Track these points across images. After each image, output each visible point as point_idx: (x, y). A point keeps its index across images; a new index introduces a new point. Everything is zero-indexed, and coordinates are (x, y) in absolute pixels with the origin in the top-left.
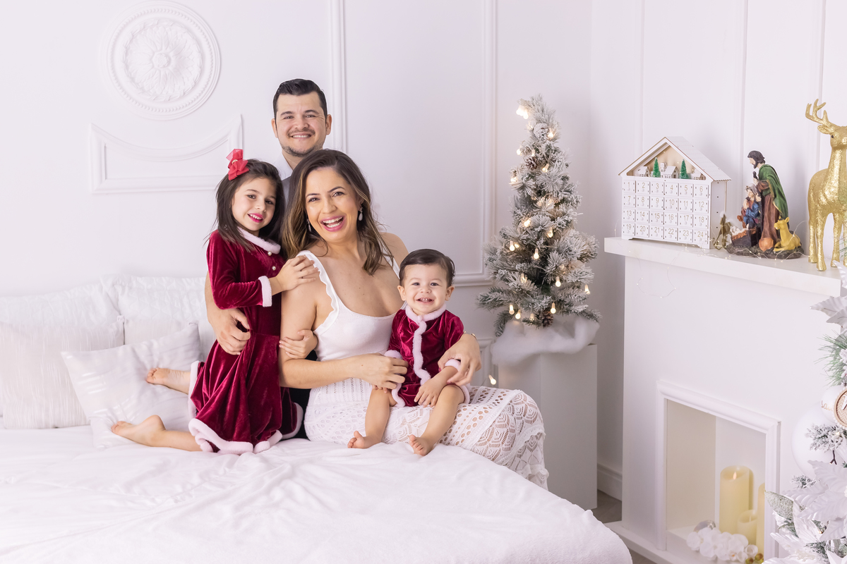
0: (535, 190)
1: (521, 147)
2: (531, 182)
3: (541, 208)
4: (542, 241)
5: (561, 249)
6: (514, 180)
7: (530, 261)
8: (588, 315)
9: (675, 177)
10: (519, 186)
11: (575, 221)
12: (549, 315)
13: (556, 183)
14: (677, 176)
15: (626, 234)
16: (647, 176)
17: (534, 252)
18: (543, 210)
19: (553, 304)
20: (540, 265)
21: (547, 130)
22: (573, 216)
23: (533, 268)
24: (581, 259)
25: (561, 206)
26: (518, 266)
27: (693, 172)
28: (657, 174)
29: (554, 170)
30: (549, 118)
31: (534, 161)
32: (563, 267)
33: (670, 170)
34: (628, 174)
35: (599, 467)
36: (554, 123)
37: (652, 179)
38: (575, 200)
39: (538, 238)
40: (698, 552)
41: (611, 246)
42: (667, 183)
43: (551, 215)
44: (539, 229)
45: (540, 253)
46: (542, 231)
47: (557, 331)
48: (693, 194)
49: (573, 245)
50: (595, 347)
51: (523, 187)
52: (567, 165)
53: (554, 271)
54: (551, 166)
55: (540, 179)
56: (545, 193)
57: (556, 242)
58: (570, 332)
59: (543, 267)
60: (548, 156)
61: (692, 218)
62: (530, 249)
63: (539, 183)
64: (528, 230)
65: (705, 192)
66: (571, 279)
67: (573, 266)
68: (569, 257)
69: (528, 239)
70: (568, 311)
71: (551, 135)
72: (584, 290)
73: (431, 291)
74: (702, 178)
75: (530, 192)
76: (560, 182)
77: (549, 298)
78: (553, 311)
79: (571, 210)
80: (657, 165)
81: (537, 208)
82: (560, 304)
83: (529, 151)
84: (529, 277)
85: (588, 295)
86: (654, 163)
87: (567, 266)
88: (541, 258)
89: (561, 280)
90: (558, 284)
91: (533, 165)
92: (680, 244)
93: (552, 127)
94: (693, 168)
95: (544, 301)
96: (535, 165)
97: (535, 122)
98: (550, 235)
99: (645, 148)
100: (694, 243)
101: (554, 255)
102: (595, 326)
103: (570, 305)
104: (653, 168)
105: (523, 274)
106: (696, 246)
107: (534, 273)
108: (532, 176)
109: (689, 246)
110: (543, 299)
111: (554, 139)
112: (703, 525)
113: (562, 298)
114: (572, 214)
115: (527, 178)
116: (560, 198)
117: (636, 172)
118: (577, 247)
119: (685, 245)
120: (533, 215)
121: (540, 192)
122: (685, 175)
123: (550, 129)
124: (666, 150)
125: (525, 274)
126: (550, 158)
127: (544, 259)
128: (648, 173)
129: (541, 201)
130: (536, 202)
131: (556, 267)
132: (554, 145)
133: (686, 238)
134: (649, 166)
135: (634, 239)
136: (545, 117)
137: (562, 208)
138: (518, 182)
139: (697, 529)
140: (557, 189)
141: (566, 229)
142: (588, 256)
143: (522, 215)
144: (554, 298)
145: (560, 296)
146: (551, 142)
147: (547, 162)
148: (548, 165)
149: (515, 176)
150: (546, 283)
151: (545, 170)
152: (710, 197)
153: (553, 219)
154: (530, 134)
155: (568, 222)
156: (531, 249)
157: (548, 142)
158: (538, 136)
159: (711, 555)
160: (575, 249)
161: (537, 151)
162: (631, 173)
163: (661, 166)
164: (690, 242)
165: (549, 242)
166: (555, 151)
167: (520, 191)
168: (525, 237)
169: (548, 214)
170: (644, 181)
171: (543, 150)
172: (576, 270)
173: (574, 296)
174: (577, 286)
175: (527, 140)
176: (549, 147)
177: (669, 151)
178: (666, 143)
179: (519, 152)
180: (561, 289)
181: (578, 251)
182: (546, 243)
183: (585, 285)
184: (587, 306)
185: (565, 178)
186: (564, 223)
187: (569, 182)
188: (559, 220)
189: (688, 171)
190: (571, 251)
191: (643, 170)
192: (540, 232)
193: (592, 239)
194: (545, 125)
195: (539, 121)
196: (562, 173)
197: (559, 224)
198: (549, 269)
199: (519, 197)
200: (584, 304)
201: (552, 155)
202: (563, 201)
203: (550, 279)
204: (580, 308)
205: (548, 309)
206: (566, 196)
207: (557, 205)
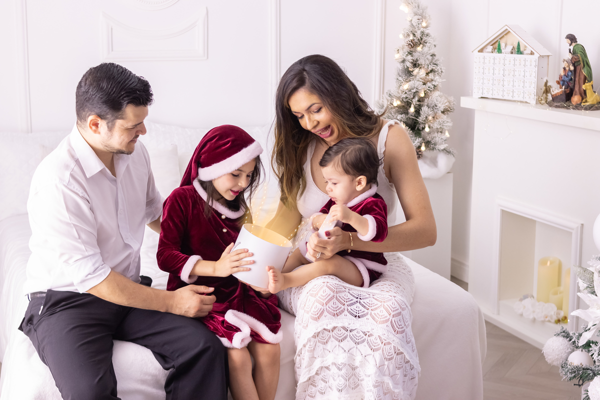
0: (412, 63)
1: (403, 32)
2: (409, 58)
3: (416, 76)
4: (417, 99)
5: (429, 105)
6: (397, 56)
7: (407, 113)
8: (446, 151)
9: (512, 53)
10: (401, 60)
11: (440, 86)
12: (420, 151)
13: (427, 59)
14: (514, 53)
15: (477, 94)
16: (492, 52)
17: (410, 107)
18: (417, 77)
19: (423, 144)
20: (415, 116)
21: (421, 20)
22: (438, 82)
23: (410, 118)
24: (443, 112)
25: (430, 74)
26: (399, 117)
27: (525, 50)
28: (500, 51)
29: (426, 49)
30: (423, 12)
31: (412, 42)
32: (430, 118)
33: (509, 48)
34: (479, 51)
35: (453, 260)
36: (427, 16)
37: (496, 55)
38: (440, 71)
39: (414, 97)
40: (522, 315)
41: (465, 102)
42: (506, 56)
43: (423, 81)
44: (414, 91)
45: (415, 108)
46: (417, 92)
47: (425, 163)
48: (525, 66)
49: (438, 102)
50: (451, 175)
51: (404, 61)
52: (435, 46)
53: (425, 121)
54: (424, 46)
55: (416, 55)
56: (419, 65)
57: (426, 100)
58: (434, 162)
59: (417, 117)
60: (422, 39)
61: (524, 82)
62: (408, 105)
63: (415, 58)
64: (406, 91)
65: (534, 64)
66: (436, 125)
67: (438, 117)
68: (435, 110)
69: (407, 98)
70: (433, 149)
71: (424, 24)
72: (445, 134)
74: (532, 53)
75: (409, 64)
76: (430, 58)
77: (420, 139)
78: (423, 148)
79: (437, 77)
80: (499, 45)
81: (413, 76)
82: (428, 143)
83: (409, 35)
84: (407, 124)
85: (448, 138)
86: (497, 43)
87: (434, 117)
88: (416, 111)
89: (429, 127)
90: (427, 129)
91: (411, 46)
92: (515, 101)
93: (425, 18)
94: (526, 47)
95: (416, 142)
96: (413, 45)
97: (413, 15)
98: (422, 95)
99: (493, 33)
100: (525, 100)
101: (425, 109)
102: (452, 160)
103: (435, 144)
104: (496, 46)
105: (402, 123)
106: (526, 102)
107: (410, 122)
108: (410, 53)
109: (521, 102)
110: (416, 140)
111: (426, 27)
112: (526, 297)
113: (430, 140)
114: (438, 80)
115: (407, 55)
116: (430, 69)
117: (485, 50)
118: (441, 103)
119: (518, 101)
120: (410, 81)
121: (415, 64)
122: (519, 52)
123: (424, 20)
124: (506, 34)
125: (404, 122)
126: (423, 40)
127: (418, 112)
128: (493, 51)
129: (416, 70)
130: (412, 72)
131: (426, 117)
132: (426, 31)
133: (519, 96)
134: (494, 46)
135: (482, 98)
136: (420, 12)
137: (431, 76)
138: (401, 57)
139: (521, 300)
140: (428, 62)
141: (434, 91)
142: (448, 111)
143: (402, 81)
144: (424, 139)
145: (428, 138)
146: (425, 29)
147: (421, 43)
148: (421, 45)
149: (398, 53)
150: (418, 129)
151: (419, 49)
152: (537, 67)
153: (424, 84)
154: (409, 24)
155: (435, 86)
156: (409, 104)
157: (422, 29)
158: (415, 24)
159: (531, 317)
160: (439, 105)
161: (414, 35)
162: (481, 51)
163: (503, 45)
164: (522, 100)
165: (421, 100)
166: (427, 35)
167: (402, 64)
168: (404, 96)
169: (421, 80)
170: (490, 56)
171: (418, 35)
172: (440, 120)
173: (438, 138)
174: (442, 132)
175: (407, 26)
176: (423, 33)
177: (509, 35)
178: (507, 29)
179: (401, 36)
180: (429, 133)
181: (441, 107)
182: (419, 101)
183: (445, 130)
184: (447, 145)
185: (433, 55)
186: (432, 86)
187: (436, 58)
188: (429, 84)
189: (522, 49)
190: (436, 106)
191: (490, 48)
192: (415, 93)
193: (452, 99)
194: (420, 17)
195: (416, 14)
196: (432, 52)
197: (429, 87)
198: (420, 119)
199: (401, 68)
200: (445, 143)
201: (424, 38)
202: (432, 71)
203: (421, 126)
204: (442, 147)
205: (419, 147)
206: (434, 68)
207: (427, 74)
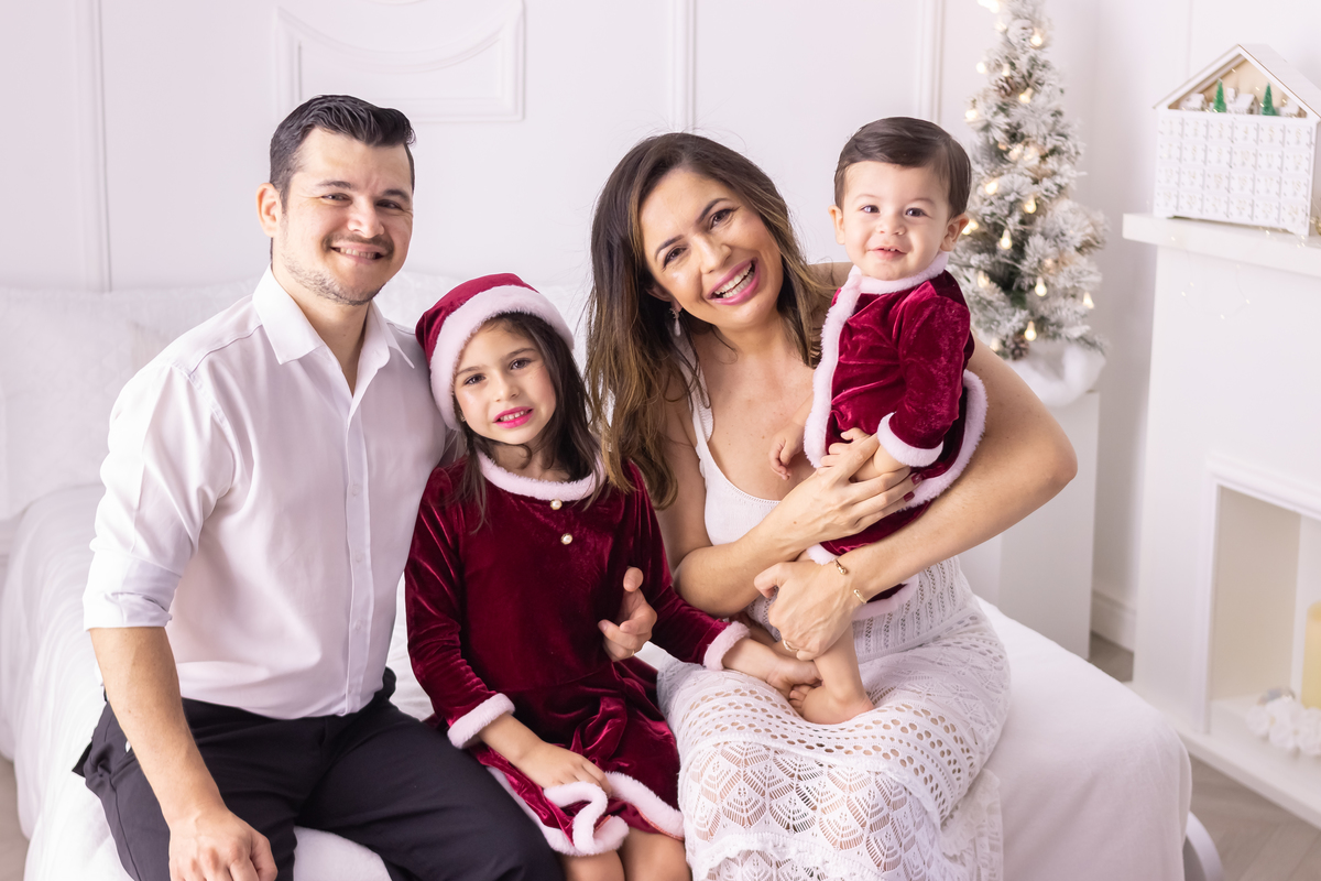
0: (1007, 132)
1: (986, 59)
2: (1001, 120)
3: (1015, 163)
4: (1017, 217)
5: (1047, 231)
6: (972, 115)
7: (992, 250)
8: (1086, 342)
9: (1251, 112)
10: (980, 125)
11: (1073, 186)
12: (1023, 341)
13: (1044, 123)
14: (1255, 111)
15: (1162, 208)
16: (1203, 109)
17: (1001, 236)
18: (1019, 166)
19: (1031, 325)
20: (1012, 258)
21: (1030, 31)
22: (1069, 178)
23: (999, 263)
24: (1079, 250)
25: (1049, 160)
26: (975, 259)
27: (1283, 105)
28: (1221, 106)
29: (1041, 100)
30: (1034, 11)
31: (1007, 82)
32: (1049, 262)
33: (1245, 101)
34: (1170, 107)
35: (1096, 595)
36: (1044, 19)
37: (1212, 115)
38: (1073, 151)
39: (1011, 213)
40: (1265, 738)
41: (1134, 228)
42: (1237, 120)
43: (1033, 175)
44: (1012, 198)
45: (1013, 238)
46: (1018, 201)
47: (1035, 368)
48: (1282, 143)
49: (1069, 226)
50: (1096, 397)
51: (987, 128)
52: (1062, 91)
53: (1035, 269)
54: (1035, 91)
55: (1017, 114)
56: (1023, 136)
57: (1039, 220)
58: (1055, 367)
59: (1017, 261)
60: (1030, 75)
61: (1279, 183)
62: (995, 230)
63: (1013, 121)
64: (993, 199)
65: (1305, 139)
66: (1062, 281)
67: (1067, 262)
68: (1061, 245)
69: (993, 214)
70: (1055, 336)
71: (1037, 40)
72: (1082, 300)
73: (906, 231)
74: (1301, 114)
75: (998, 135)
76: (1050, 120)
77: (1025, 313)
78: (1030, 334)
79: (1066, 168)
80: (1220, 93)
81: (1009, 162)
82: (1041, 323)
83: (999, 66)
84: (993, 277)
85: (1091, 311)
86: (1215, 89)
87: (1056, 262)
88: (1014, 247)
89: (1046, 284)
90: (1040, 290)
91: (1006, 90)
92: (1256, 228)
93: (1039, 25)
94: (1285, 97)
95: (1015, 319)
96: (1011, 89)
97: (1010, 17)
98: (1030, 207)
99: (1203, 65)
100: (1281, 225)
101: (1036, 243)
102: (1099, 361)
103: (1059, 325)
104: (1213, 95)
105: (981, 273)
106: (1285, 231)
107: (999, 271)
108: (1003, 109)
109: (1273, 230)
110: (1014, 315)
111: (1041, 47)
112: (1275, 695)
113: (1046, 313)
114: (1069, 174)
115: (995, 113)
116: (1049, 146)
117: (1185, 104)
118: (1076, 228)
119: (1265, 228)
120: (1001, 174)
121: (1014, 136)
122: (1270, 110)
123: (1036, 29)
124: (1237, 67)
125: (985, 272)
126: (1034, 78)
127: (1019, 248)
128: (1205, 106)
129: (1016, 150)
130: (1008, 151)
131: (1040, 261)
132: (1043, 57)
133: (1267, 217)
134: (1207, 94)
135: (1176, 217)
136: (1027, 10)
137: (1052, 163)
138: (980, 118)
139: (1264, 701)
140: (1044, 130)
141: (1057, 198)
142: (1091, 245)
143: (983, 174)
144: (1032, 314)
145: (1043, 310)
146: (1038, 52)
147: (1028, 85)
148: (1029, 91)
149: (974, 107)
150: (1020, 289)
151: (1024, 98)
152: (1313, 147)
153: (1036, 182)
154: (1001, 39)
155: (1060, 188)
156: (998, 230)
157: (1032, 52)
158: (1014, 40)
159: (1290, 745)
160: (1070, 233)
161: (1013, 65)
162: (1175, 106)
163: (1229, 93)
164: (1274, 224)
165: (1027, 219)
166: (1044, 66)
167: (982, 134)
168: (987, 210)
169: (1027, 173)
170: (1197, 119)
171: (1023, 64)
172: (1073, 268)
173: (1065, 310)
174: (1073, 294)
175: (995, 44)
176: (1033, 61)
177: (1244, 70)
178: (1240, 55)
179: (981, 68)
180: (1045, 298)
181: (1076, 236)
182: (1022, 222)
183: (1084, 291)
184: (1087, 327)
185: (1057, 113)
186: (1055, 189)
187: (1063, 120)
188: (1047, 183)
189: (1275, 102)
190: (1063, 235)
191: (1197, 99)
192: (1012, 203)
193: (1100, 217)
194: (1027, 23)
195: (1017, 16)
196: (1054, 105)
197: (1047, 190)
198: (1026, 266)
199: (979, 144)
200: (1084, 323)
201: (1037, 74)
202: (1054, 151)
203: (1027, 281)
204: (1076, 332)
205: (1021, 332)
206: (1058, 143)
207: (1043, 158)
